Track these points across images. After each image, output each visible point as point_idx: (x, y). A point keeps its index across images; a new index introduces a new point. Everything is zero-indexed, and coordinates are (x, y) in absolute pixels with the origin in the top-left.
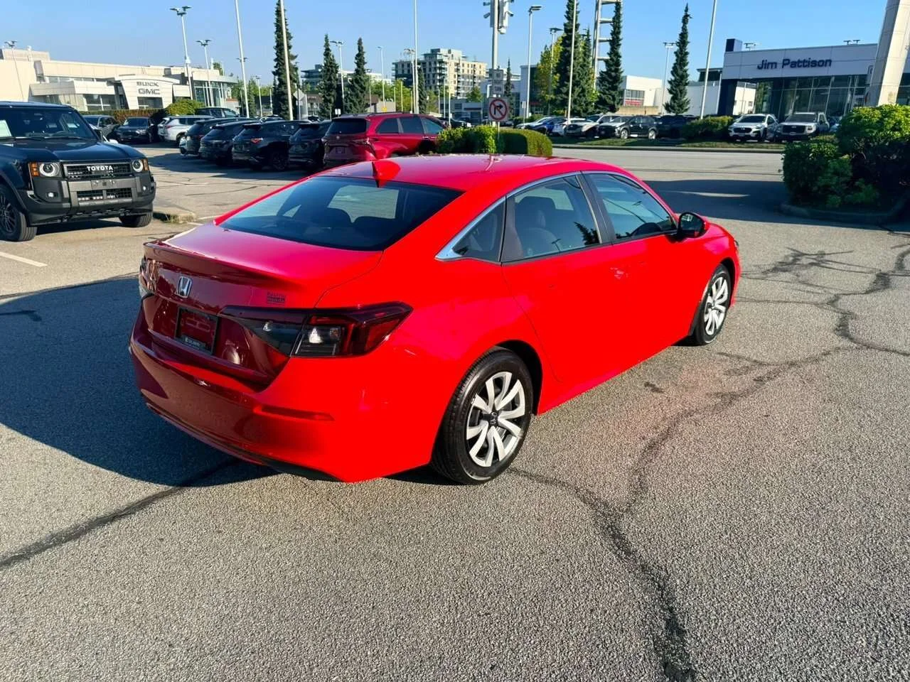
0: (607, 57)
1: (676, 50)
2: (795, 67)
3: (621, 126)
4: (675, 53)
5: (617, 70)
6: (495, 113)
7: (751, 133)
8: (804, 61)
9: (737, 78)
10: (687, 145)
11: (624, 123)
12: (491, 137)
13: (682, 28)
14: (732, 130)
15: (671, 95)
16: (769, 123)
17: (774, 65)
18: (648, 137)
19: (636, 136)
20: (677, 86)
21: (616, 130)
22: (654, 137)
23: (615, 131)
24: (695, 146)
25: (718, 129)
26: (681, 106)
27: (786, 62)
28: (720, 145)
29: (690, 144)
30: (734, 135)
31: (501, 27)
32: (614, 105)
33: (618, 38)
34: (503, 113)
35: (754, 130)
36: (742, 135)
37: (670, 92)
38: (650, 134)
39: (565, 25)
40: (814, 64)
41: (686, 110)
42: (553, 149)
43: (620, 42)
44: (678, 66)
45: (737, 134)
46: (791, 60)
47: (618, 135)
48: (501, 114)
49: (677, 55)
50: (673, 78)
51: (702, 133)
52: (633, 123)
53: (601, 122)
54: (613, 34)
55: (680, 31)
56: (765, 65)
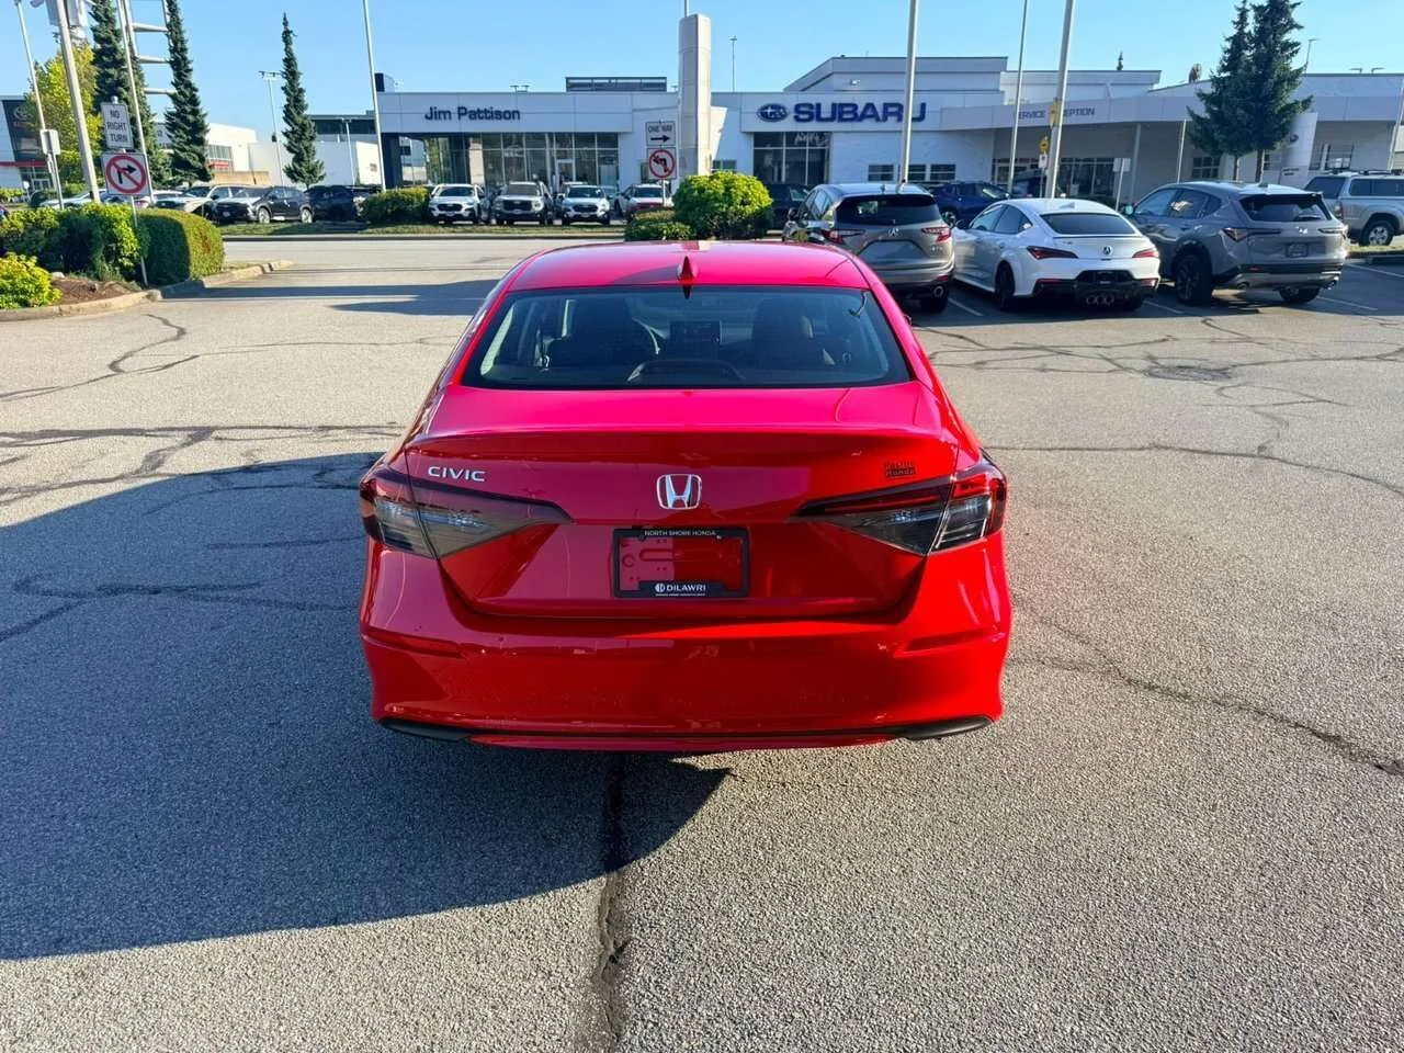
0: (173, 90)
1: (284, 85)
2: (475, 118)
3: (255, 204)
4: (283, 88)
5: (195, 112)
6: (121, 182)
7: (462, 211)
8: (486, 111)
9: (399, 131)
10: (375, 230)
11: (259, 198)
12: (124, 223)
13: (286, 50)
14: (435, 207)
15: (293, 155)
16: (480, 197)
17: (447, 116)
18: (300, 221)
19: (282, 218)
20: (299, 140)
21: (249, 209)
22: (310, 221)
23: (247, 212)
24: (387, 232)
25: (415, 206)
26: (312, 171)
27: (462, 112)
28: (426, 230)
29: (380, 229)
30: (440, 215)
31: (75, 26)
32: (204, 170)
33: (184, 59)
34: (139, 181)
35: (465, 207)
36: (450, 214)
37: (290, 149)
38: (304, 217)
39: (94, 30)
40: (499, 115)
41: (322, 178)
42: (225, 244)
43: (190, 66)
44: (293, 110)
45: (444, 212)
46: (469, 109)
47: (253, 217)
48: (135, 182)
49: (287, 93)
50: (289, 129)
51: (393, 212)
52: (274, 198)
53: (214, 197)
54: (173, 51)
55: (284, 55)
56: (434, 114)
